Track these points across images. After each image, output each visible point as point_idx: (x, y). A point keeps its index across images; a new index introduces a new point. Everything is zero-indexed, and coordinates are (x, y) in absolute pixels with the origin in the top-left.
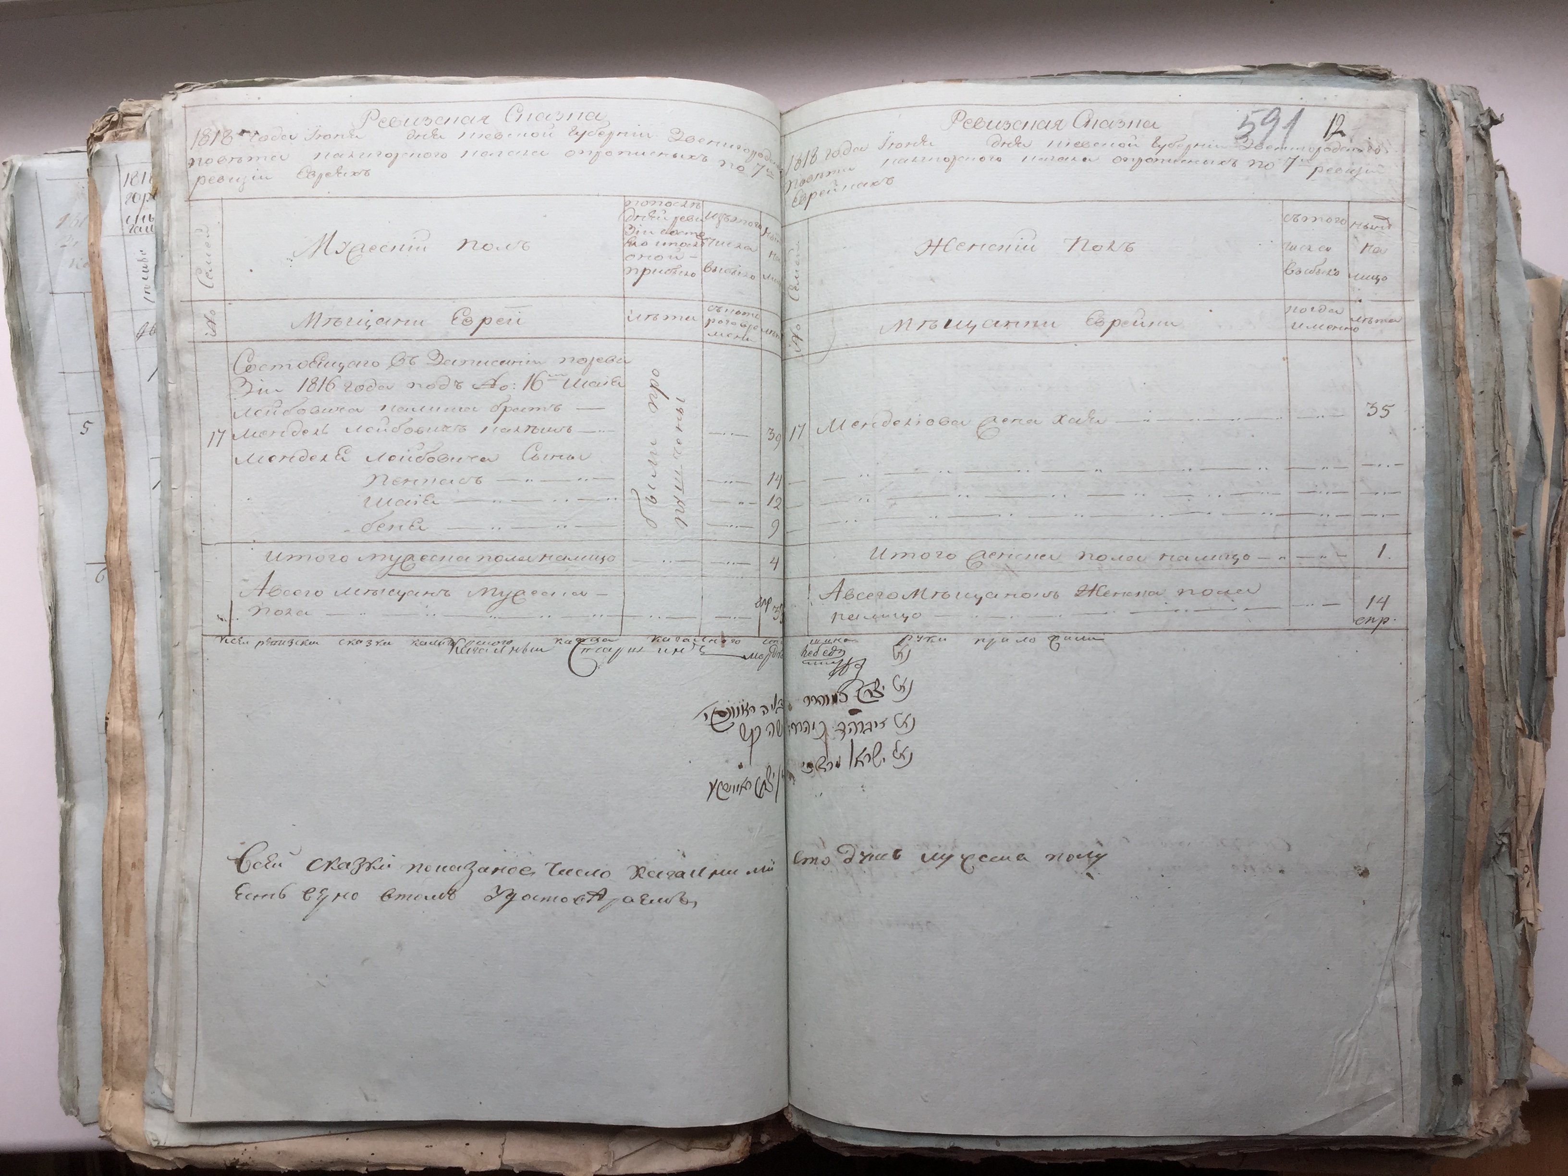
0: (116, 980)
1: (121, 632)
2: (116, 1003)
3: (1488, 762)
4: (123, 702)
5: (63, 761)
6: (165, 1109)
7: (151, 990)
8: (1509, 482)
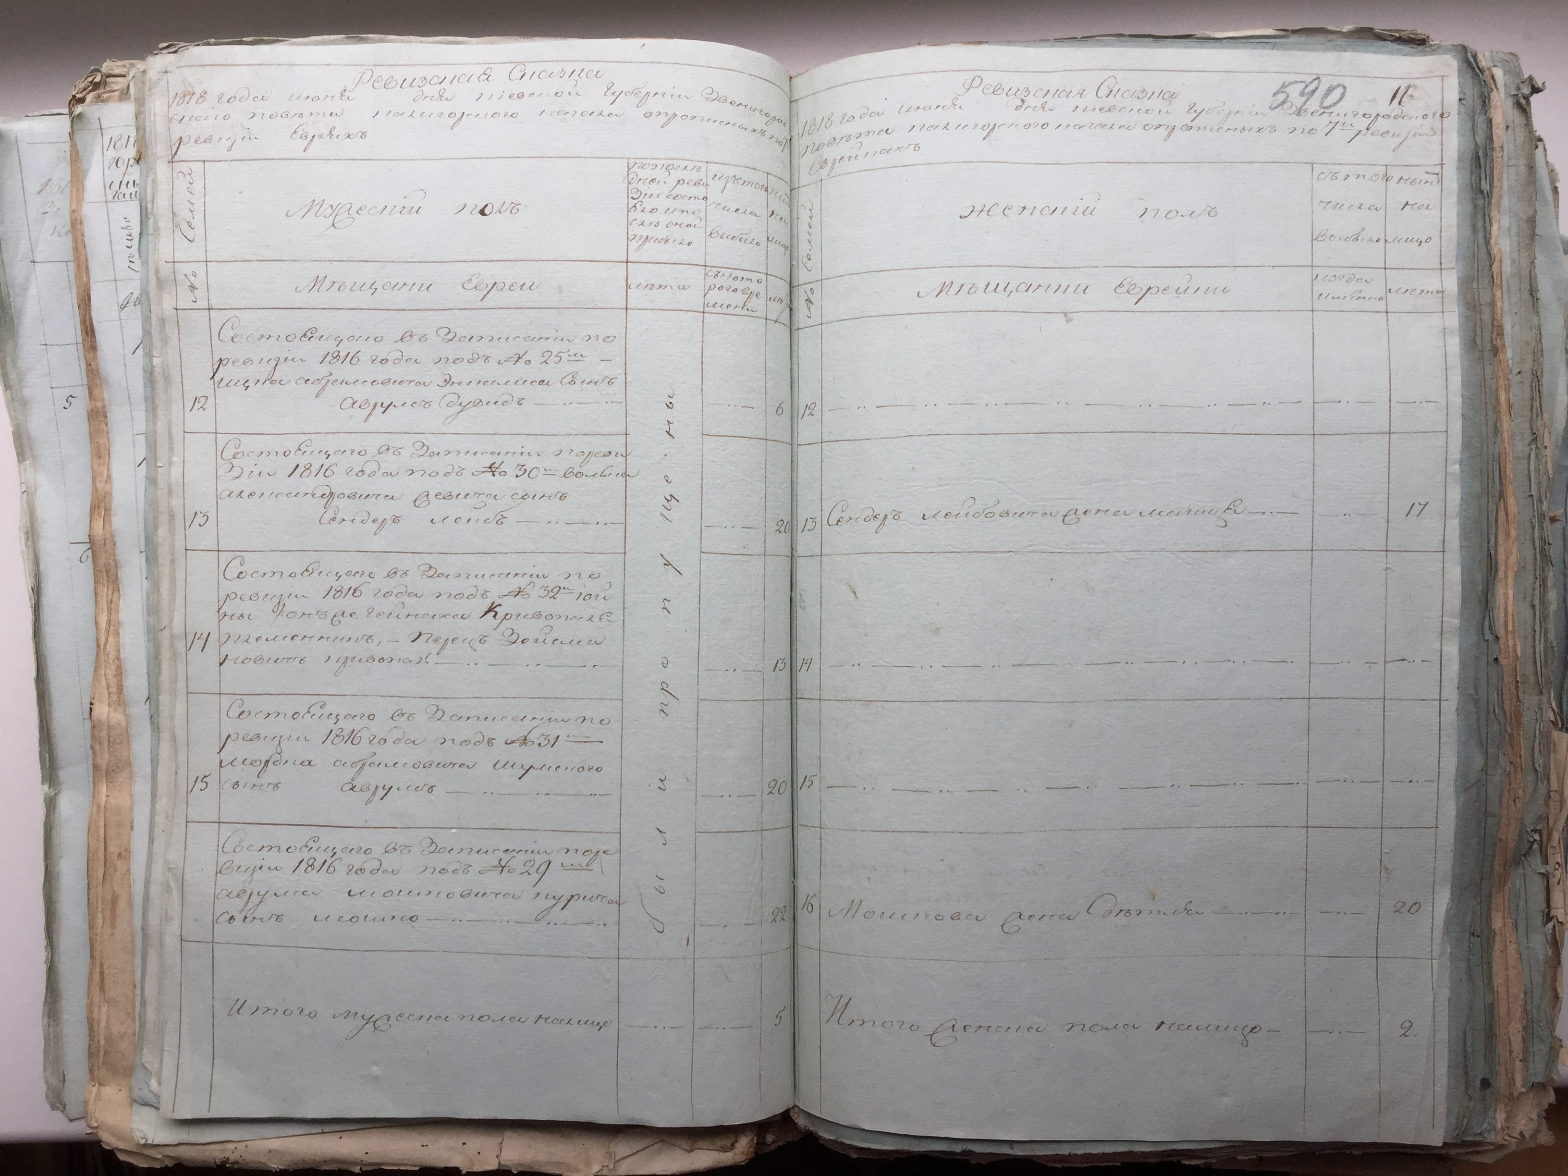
0: (102, 973)
1: (106, 614)
2: (103, 997)
3: (1521, 757)
4: (108, 687)
5: (47, 748)
6: (153, 1106)
7: (138, 984)
8: (1546, 466)
